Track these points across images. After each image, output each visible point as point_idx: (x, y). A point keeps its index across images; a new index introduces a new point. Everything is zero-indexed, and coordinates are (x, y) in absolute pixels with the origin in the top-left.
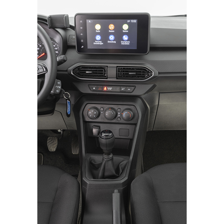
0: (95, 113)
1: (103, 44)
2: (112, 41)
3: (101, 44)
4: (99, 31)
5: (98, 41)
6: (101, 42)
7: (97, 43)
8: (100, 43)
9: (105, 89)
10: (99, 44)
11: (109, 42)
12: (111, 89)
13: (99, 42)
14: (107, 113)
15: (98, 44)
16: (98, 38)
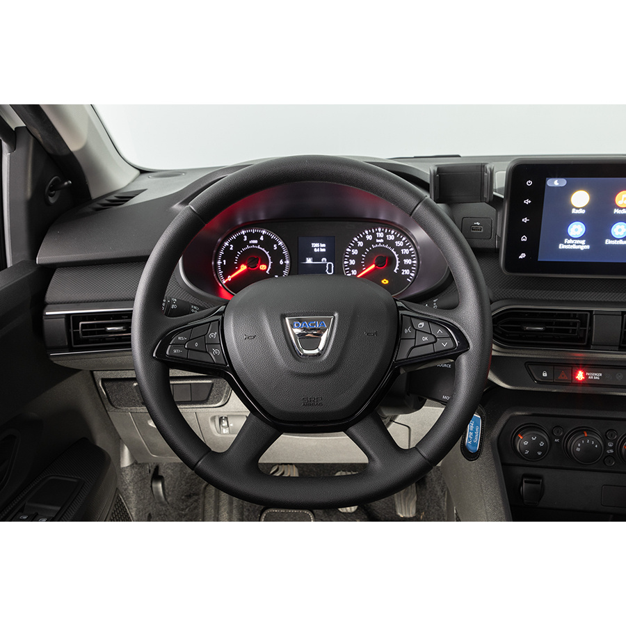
0: (542, 444)
1: (588, 247)
2: (618, 239)
3: (582, 248)
4: (583, 212)
5: (573, 239)
6: (583, 242)
7: (571, 244)
8: (581, 244)
9: (580, 376)
10: (578, 247)
11: (608, 242)
12: (600, 377)
13: (578, 242)
14: (579, 445)
15: (574, 247)
16: (577, 229)
